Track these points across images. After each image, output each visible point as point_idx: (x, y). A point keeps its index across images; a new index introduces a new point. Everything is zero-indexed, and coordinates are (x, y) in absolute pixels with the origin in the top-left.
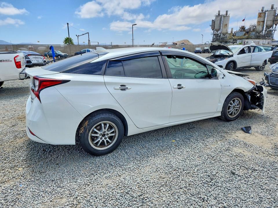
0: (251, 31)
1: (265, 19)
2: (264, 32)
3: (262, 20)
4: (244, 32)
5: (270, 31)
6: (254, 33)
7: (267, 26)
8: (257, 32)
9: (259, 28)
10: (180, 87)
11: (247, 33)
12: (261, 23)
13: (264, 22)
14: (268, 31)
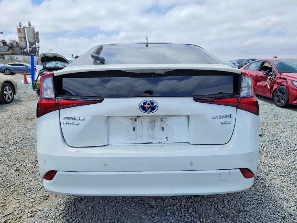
0: (15, 47)
1: (25, 35)
2: (28, 48)
3: (23, 36)
4: (7, 48)
5: (34, 48)
6: (18, 49)
7: (30, 43)
8: (21, 48)
9: (23, 44)
11: (11, 48)
12: (23, 39)
13: (25, 38)
14: (32, 48)
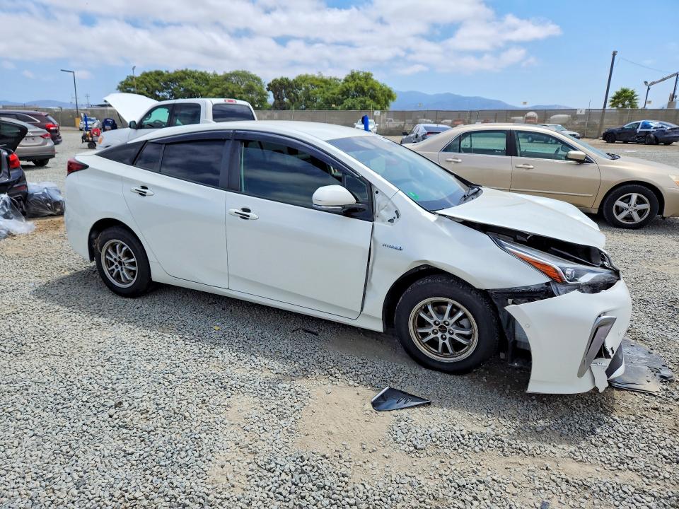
10: (245, 213)
